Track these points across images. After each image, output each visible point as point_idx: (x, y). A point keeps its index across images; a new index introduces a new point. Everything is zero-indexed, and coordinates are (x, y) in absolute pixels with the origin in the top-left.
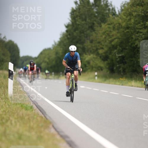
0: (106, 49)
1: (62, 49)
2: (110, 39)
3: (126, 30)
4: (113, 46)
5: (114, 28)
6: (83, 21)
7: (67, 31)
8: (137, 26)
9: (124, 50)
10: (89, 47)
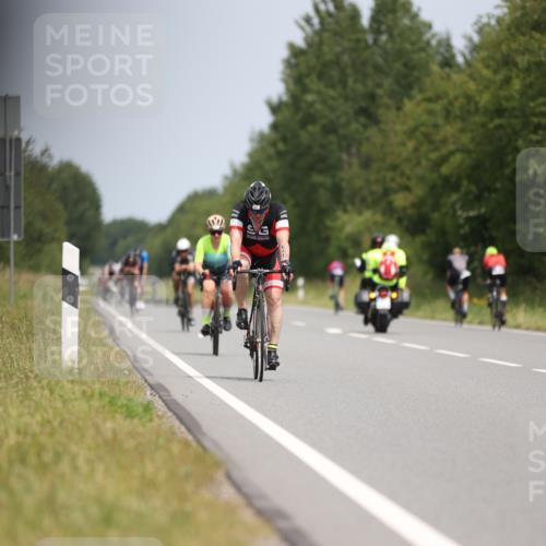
0: (419, 191)
2: (433, 156)
3: (492, 119)
4: (446, 180)
5: (448, 114)
6: (333, 86)
7: (274, 127)
8: (532, 104)
9: (486, 194)
10: (359, 183)
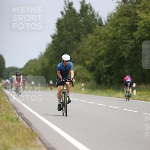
0: (92, 60)
1: (48, 60)
2: (96, 50)
3: (112, 40)
4: (100, 57)
5: (101, 39)
6: (69, 31)
7: (53, 42)
8: (123, 37)
10: (76, 57)
